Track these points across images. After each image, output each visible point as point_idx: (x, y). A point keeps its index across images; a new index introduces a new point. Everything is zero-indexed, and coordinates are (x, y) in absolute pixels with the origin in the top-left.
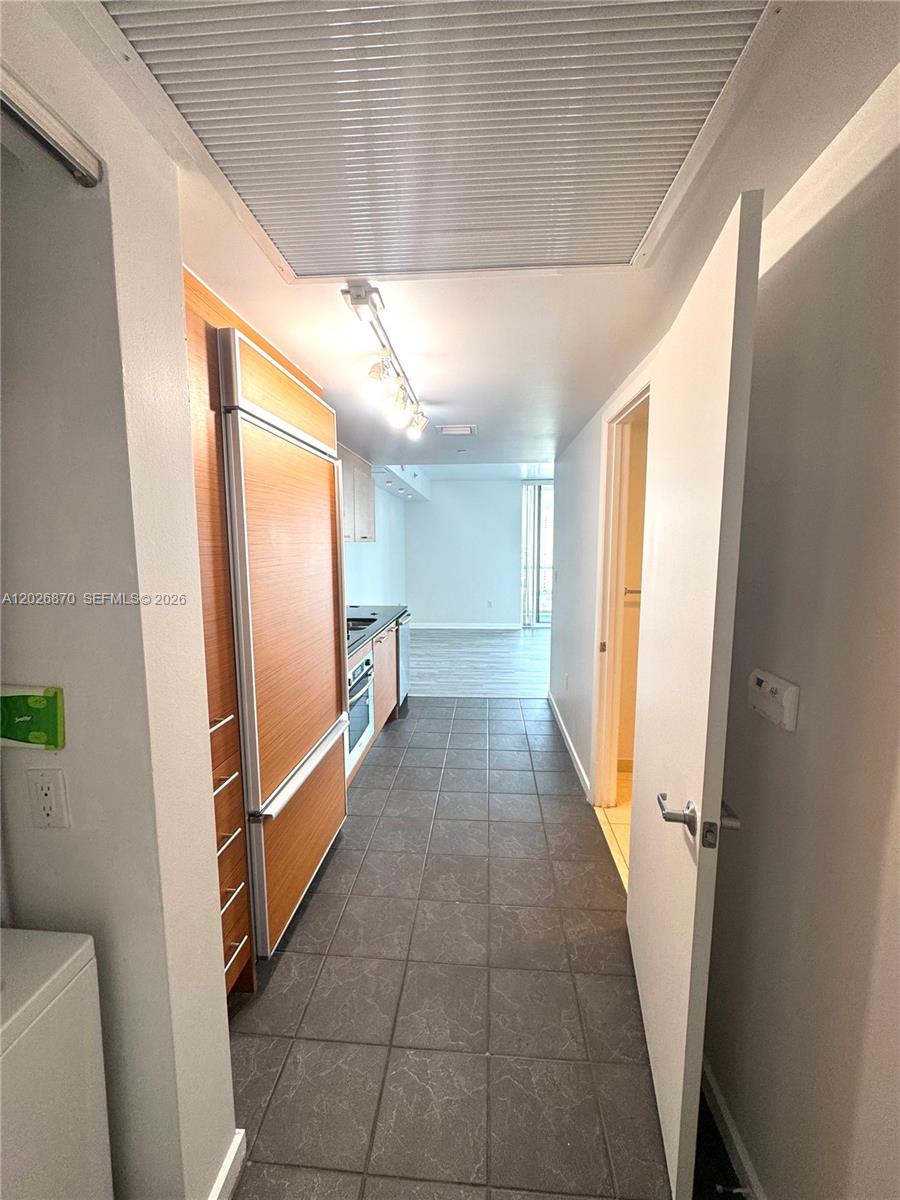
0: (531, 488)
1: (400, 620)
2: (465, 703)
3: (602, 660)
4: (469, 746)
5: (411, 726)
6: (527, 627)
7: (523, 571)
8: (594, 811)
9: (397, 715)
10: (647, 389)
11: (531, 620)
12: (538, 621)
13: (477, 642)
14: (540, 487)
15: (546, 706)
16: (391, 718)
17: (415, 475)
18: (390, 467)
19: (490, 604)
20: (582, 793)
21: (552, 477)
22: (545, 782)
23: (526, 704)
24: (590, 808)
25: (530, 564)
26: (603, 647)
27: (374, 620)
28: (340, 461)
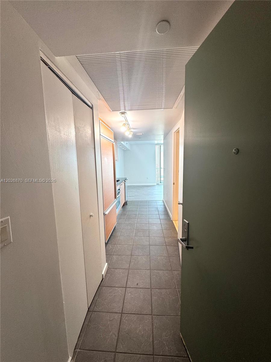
0: (158, 146)
1: (125, 181)
2: (142, 202)
3: (174, 186)
4: (143, 210)
5: (128, 207)
6: (158, 184)
7: (156, 169)
8: (173, 222)
9: (125, 204)
10: (179, 128)
11: (159, 182)
12: (161, 183)
13: (144, 188)
14: (160, 146)
15: (162, 202)
16: (124, 205)
17: (127, 144)
18: (121, 142)
19: (147, 178)
20: (170, 218)
21: (163, 143)
22: (162, 217)
23: (157, 202)
24: (172, 221)
25: (158, 167)
26: (174, 184)
27: (119, 181)
28: (114, 143)
